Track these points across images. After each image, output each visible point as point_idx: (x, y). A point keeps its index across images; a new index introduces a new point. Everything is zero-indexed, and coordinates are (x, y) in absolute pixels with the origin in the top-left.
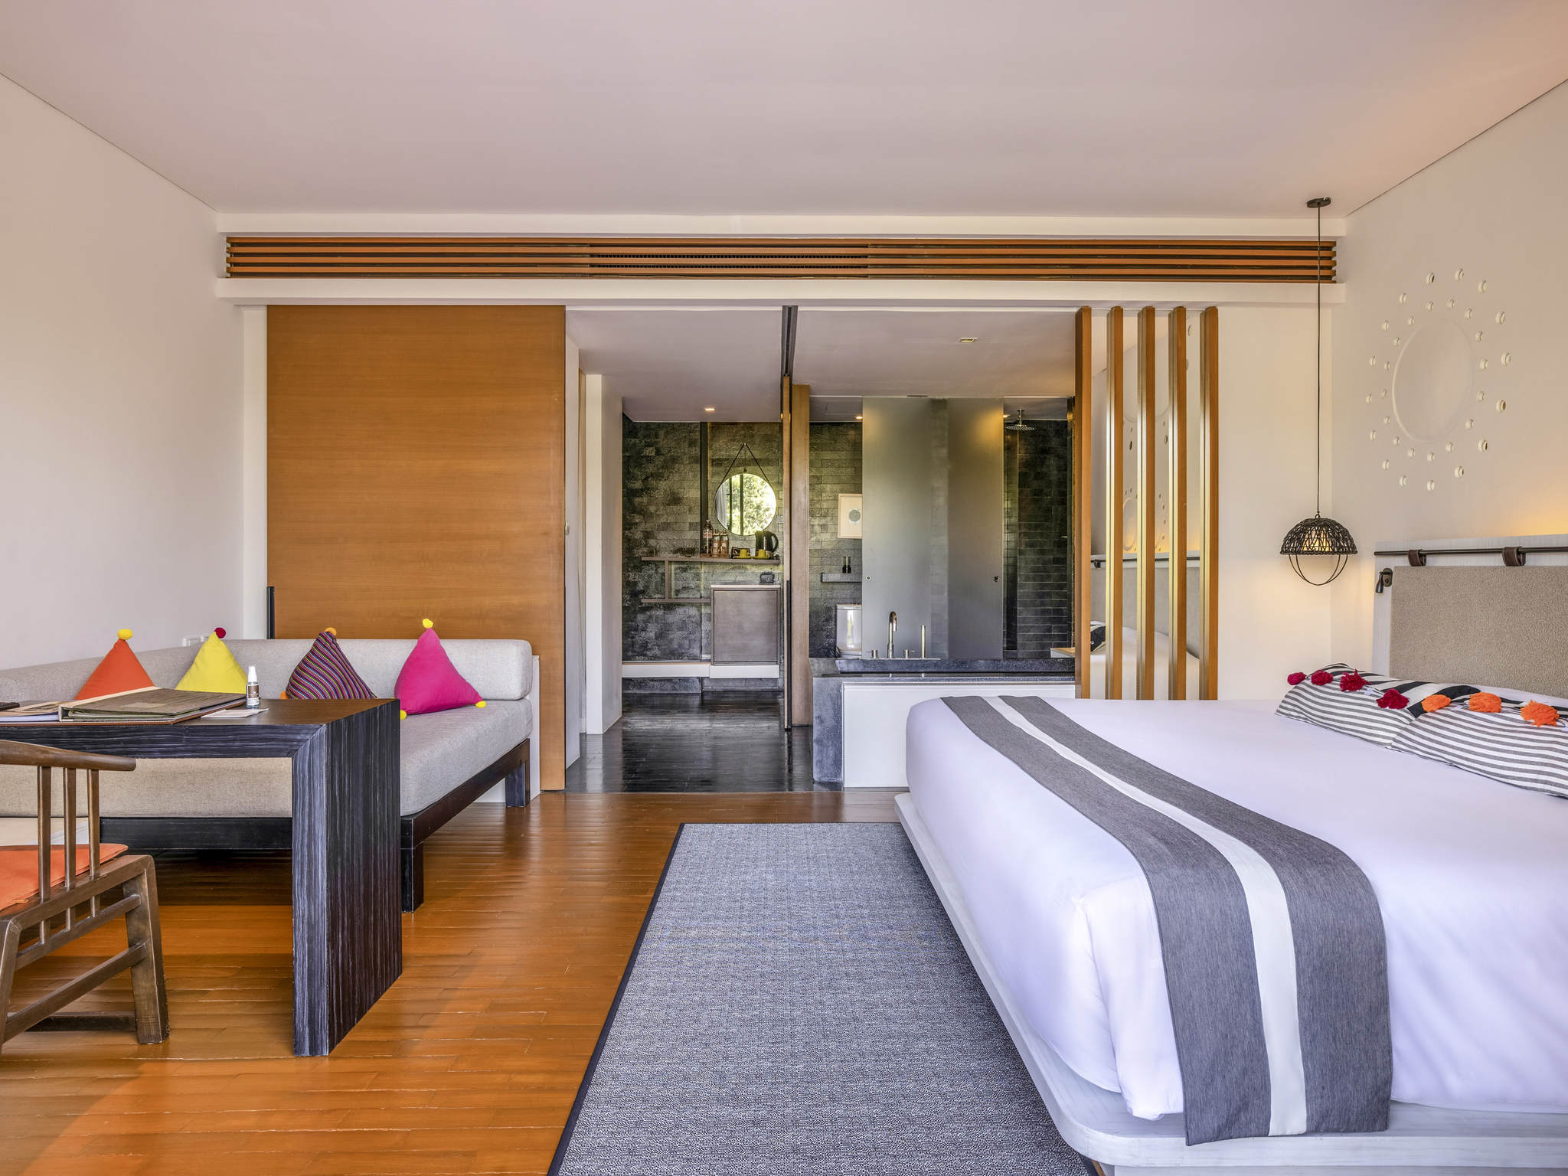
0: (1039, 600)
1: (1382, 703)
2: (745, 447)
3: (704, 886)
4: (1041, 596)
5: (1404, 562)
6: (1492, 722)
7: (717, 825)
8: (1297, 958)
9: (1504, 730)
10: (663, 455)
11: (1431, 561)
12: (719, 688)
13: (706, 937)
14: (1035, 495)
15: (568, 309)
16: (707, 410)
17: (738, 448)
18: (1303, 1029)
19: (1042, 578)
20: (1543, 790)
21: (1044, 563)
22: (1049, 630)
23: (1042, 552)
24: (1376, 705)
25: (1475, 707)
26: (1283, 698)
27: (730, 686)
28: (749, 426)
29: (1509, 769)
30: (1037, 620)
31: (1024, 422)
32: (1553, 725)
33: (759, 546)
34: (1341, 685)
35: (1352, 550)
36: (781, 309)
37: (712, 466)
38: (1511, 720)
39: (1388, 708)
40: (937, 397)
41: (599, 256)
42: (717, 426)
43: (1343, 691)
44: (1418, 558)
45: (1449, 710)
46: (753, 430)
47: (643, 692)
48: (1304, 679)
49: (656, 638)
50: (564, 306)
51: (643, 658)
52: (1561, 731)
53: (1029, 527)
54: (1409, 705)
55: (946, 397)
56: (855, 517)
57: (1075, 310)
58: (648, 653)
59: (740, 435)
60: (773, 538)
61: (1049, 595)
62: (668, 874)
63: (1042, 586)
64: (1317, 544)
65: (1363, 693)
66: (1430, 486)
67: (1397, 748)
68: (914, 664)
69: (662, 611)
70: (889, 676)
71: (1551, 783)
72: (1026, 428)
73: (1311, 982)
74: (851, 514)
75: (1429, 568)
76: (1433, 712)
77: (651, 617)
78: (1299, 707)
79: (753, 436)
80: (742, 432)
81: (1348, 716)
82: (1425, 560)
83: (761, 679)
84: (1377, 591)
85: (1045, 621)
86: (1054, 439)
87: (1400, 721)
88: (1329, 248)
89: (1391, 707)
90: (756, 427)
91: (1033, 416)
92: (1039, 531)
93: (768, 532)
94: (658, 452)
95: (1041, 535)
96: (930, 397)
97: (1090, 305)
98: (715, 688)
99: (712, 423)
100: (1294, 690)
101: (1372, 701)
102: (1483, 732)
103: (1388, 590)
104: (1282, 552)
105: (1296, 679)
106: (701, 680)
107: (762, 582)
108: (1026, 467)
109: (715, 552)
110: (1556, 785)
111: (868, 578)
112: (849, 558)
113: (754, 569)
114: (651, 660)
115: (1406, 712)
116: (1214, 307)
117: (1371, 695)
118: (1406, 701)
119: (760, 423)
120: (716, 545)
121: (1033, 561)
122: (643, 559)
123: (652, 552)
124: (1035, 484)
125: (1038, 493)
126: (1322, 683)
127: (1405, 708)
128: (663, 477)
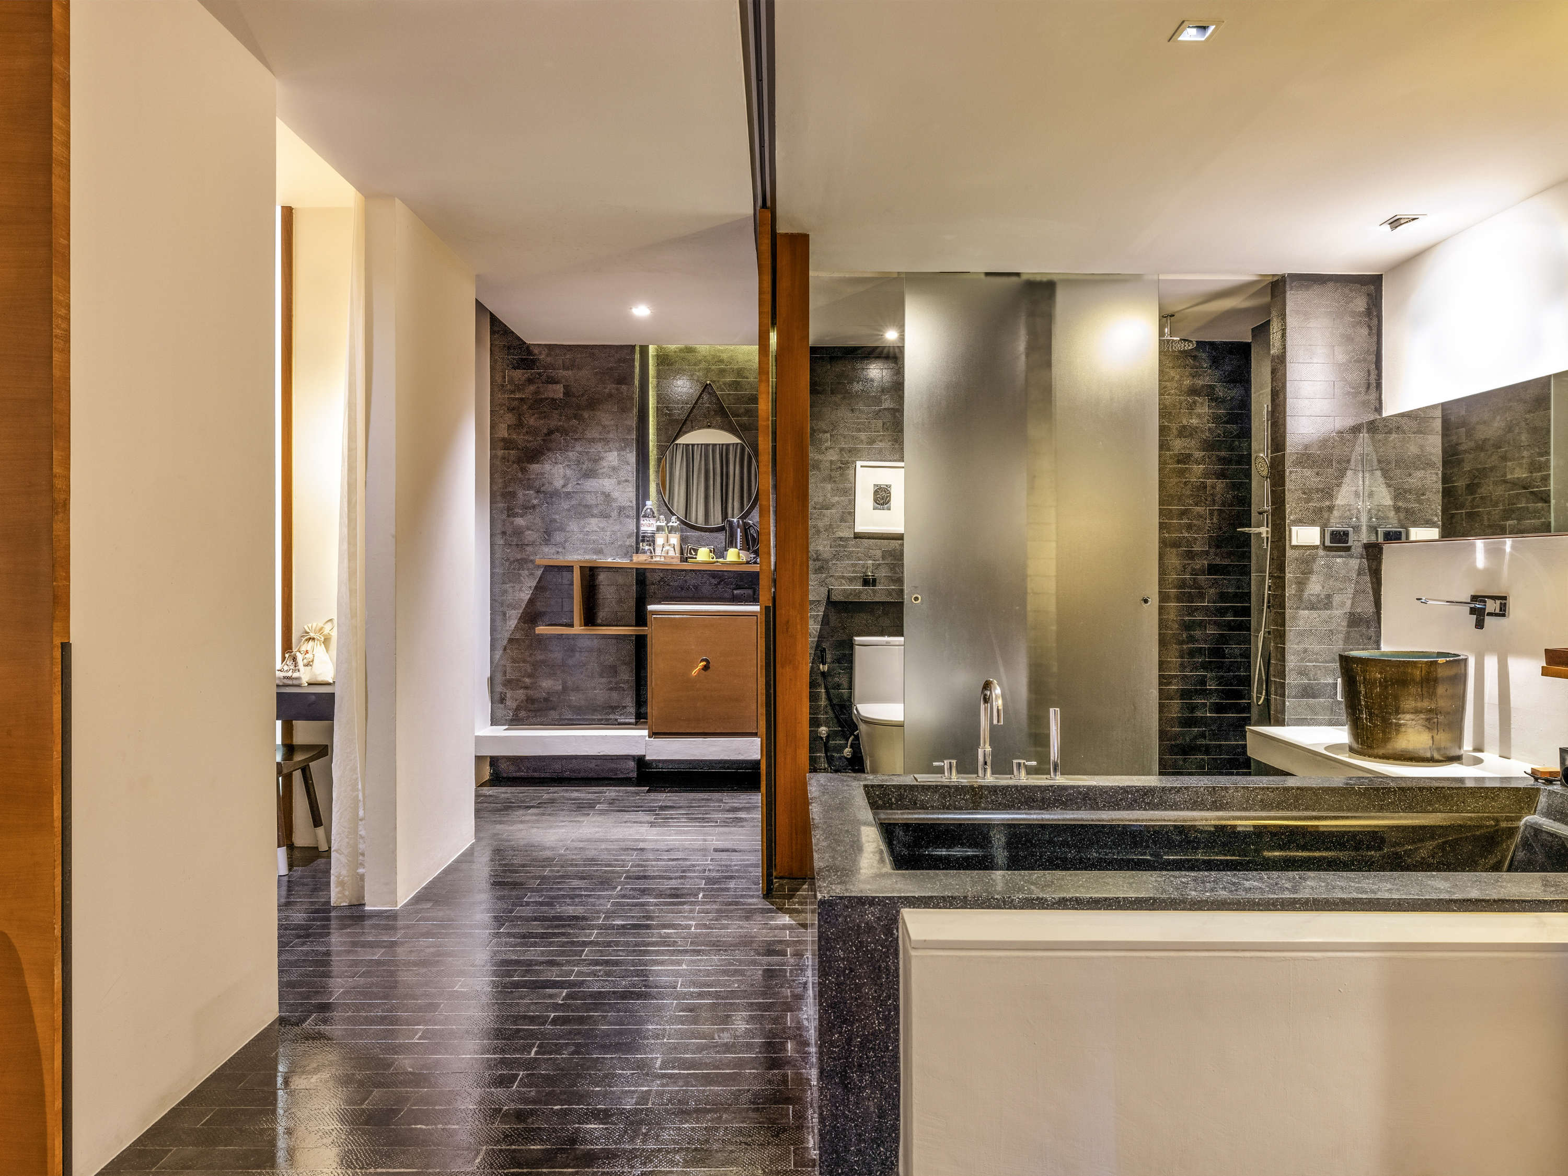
0: (1187, 634)
4: (1191, 626)
10: (576, 397)
19: (1191, 598)
21: (1195, 572)
23: (1191, 555)
28: (716, 354)
30: (1186, 665)
46: (722, 362)
56: (883, 498)
59: (702, 369)
61: (1200, 625)
63: (1192, 611)
74: (874, 495)
79: (721, 370)
80: (705, 365)
85: (1196, 667)
90: (726, 356)
92: (1185, 521)
94: (569, 393)
95: (1190, 527)
109: (659, 551)
112: (874, 564)
121: (1179, 569)
125: (1185, 458)
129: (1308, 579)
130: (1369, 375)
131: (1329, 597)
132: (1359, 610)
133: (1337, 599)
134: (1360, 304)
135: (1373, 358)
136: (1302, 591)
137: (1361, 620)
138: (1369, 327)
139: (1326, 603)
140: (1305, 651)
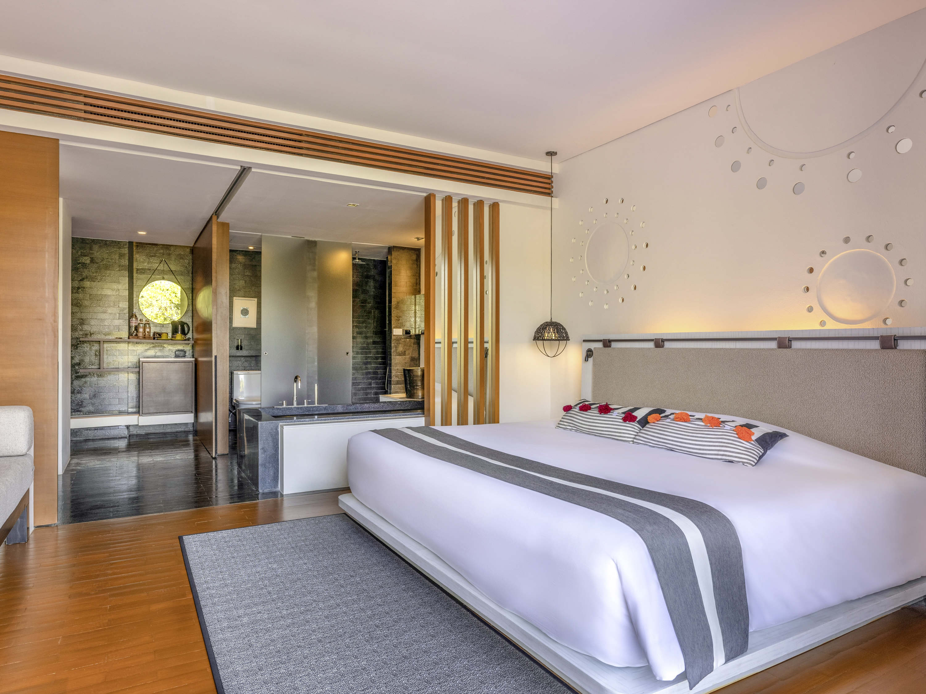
0: (364, 366)
1: (625, 419)
2: (163, 261)
3: (229, 582)
4: (366, 363)
5: (600, 345)
6: (689, 427)
7: (209, 534)
8: (711, 567)
9: (696, 430)
10: (97, 263)
11: (614, 345)
12: (142, 432)
13: (257, 621)
14: (362, 303)
15: (61, 142)
16: (140, 233)
17: (158, 261)
18: (718, 606)
19: (366, 353)
20: (722, 459)
21: (368, 344)
22: (370, 384)
23: (366, 337)
24: (621, 421)
25: (678, 419)
26: (560, 419)
27: (152, 431)
28: (167, 247)
29: (703, 450)
30: (363, 378)
31: (359, 259)
32: (719, 427)
33: (175, 331)
34: (599, 411)
35: (567, 339)
36: (239, 168)
37: (137, 273)
38: (698, 425)
39: (627, 422)
40: (311, 239)
41: (91, 105)
42: (141, 245)
43: (600, 414)
44: (607, 343)
45: (664, 421)
46: (170, 250)
47: (78, 439)
48: (572, 408)
49: (90, 399)
50: (58, 140)
51: (79, 413)
52: (724, 429)
53: (359, 322)
54: (638, 420)
55: (316, 239)
56: (245, 313)
57: (425, 195)
58: (83, 409)
59: (160, 253)
60: (185, 326)
61: (370, 363)
62: (194, 578)
63: (367, 358)
64: (553, 335)
65: (612, 415)
66: (606, 307)
67: (637, 442)
68: (311, 409)
69: (97, 378)
70: (314, 418)
71: (726, 455)
72: (361, 262)
73: (718, 579)
74: (242, 311)
75: (614, 348)
76: (654, 423)
77: (86, 382)
78: (573, 424)
79: (169, 254)
80: (162, 251)
81: (606, 427)
82: (611, 344)
83: (176, 424)
84: (585, 360)
85: (368, 379)
86: (373, 270)
87: (635, 429)
88: (549, 179)
89: (629, 421)
90: (172, 249)
91: (365, 255)
92: (364, 325)
93: (182, 322)
94: (92, 261)
95: (366, 327)
96: (306, 238)
97: (435, 193)
98: (138, 432)
99: (137, 243)
100: (567, 414)
101: (619, 419)
102: (687, 432)
103: (591, 360)
104: (533, 340)
105: (567, 409)
106: (128, 427)
107: (177, 356)
108: (357, 286)
109: (140, 335)
110: (729, 456)
111: (266, 353)
112: (241, 340)
113: (170, 347)
114: (86, 414)
115: (636, 423)
116: (497, 203)
117: (617, 416)
118: (636, 417)
119: (175, 246)
120: (141, 330)
121: (361, 343)
122: (81, 339)
123: (86, 335)
124: (362, 297)
125: (364, 301)
126: (586, 410)
127: (636, 422)
128: (97, 279)
129: (399, 346)
130: (417, 280)
131: (405, 351)
132: (414, 356)
133: (407, 353)
134: (414, 257)
135: (418, 275)
136: (397, 350)
137: (414, 359)
138: (417, 265)
139: (404, 354)
140: (398, 369)
